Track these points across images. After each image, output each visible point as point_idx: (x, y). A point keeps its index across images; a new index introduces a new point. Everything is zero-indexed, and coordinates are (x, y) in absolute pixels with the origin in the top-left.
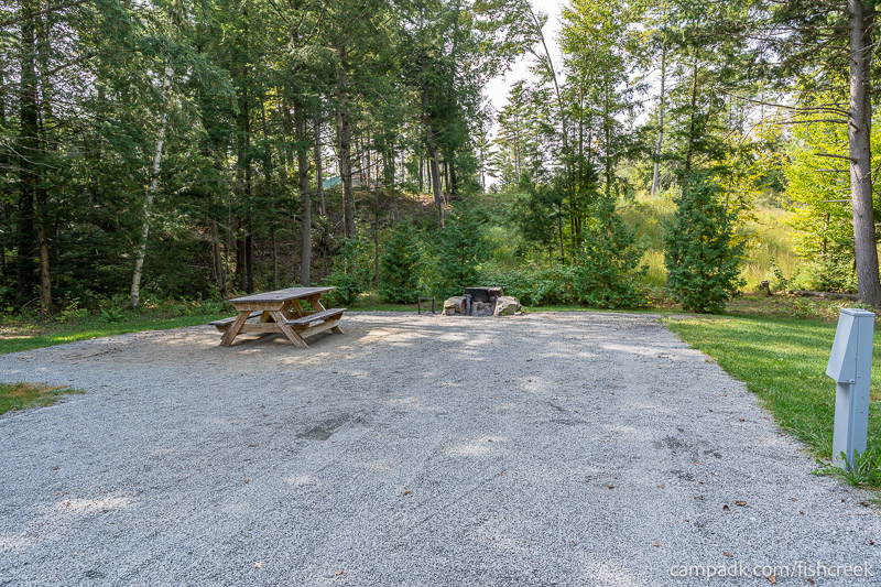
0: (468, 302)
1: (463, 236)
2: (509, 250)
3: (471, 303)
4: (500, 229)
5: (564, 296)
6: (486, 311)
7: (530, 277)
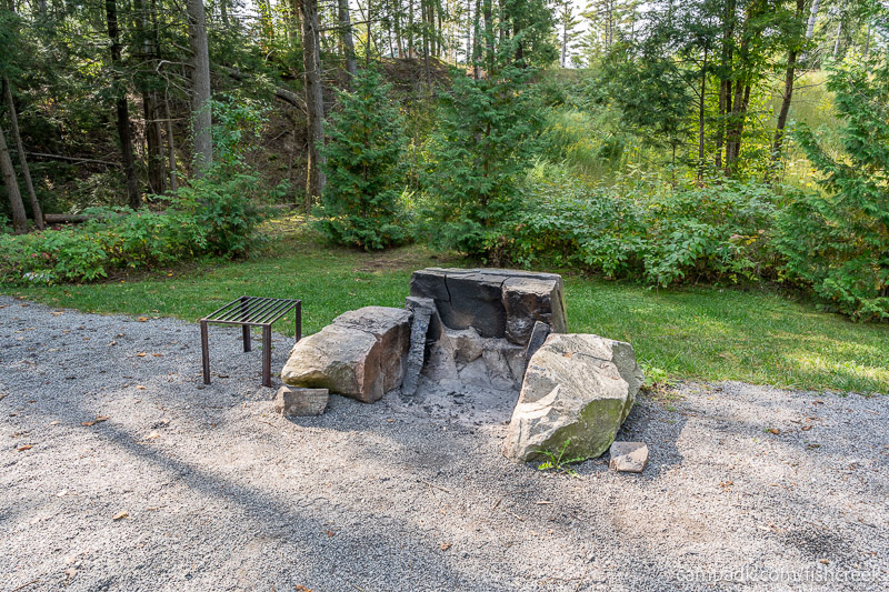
0: (419, 332)
1: (485, 100)
2: (592, 146)
3: (432, 334)
4: (580, 116)
5: (738, 266)
6: (490, 371)
7: (641, 206)
